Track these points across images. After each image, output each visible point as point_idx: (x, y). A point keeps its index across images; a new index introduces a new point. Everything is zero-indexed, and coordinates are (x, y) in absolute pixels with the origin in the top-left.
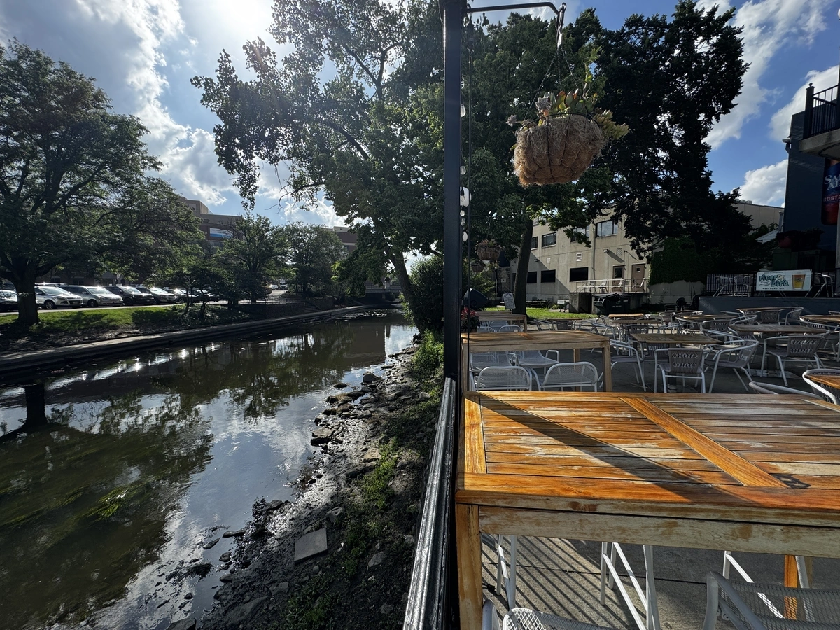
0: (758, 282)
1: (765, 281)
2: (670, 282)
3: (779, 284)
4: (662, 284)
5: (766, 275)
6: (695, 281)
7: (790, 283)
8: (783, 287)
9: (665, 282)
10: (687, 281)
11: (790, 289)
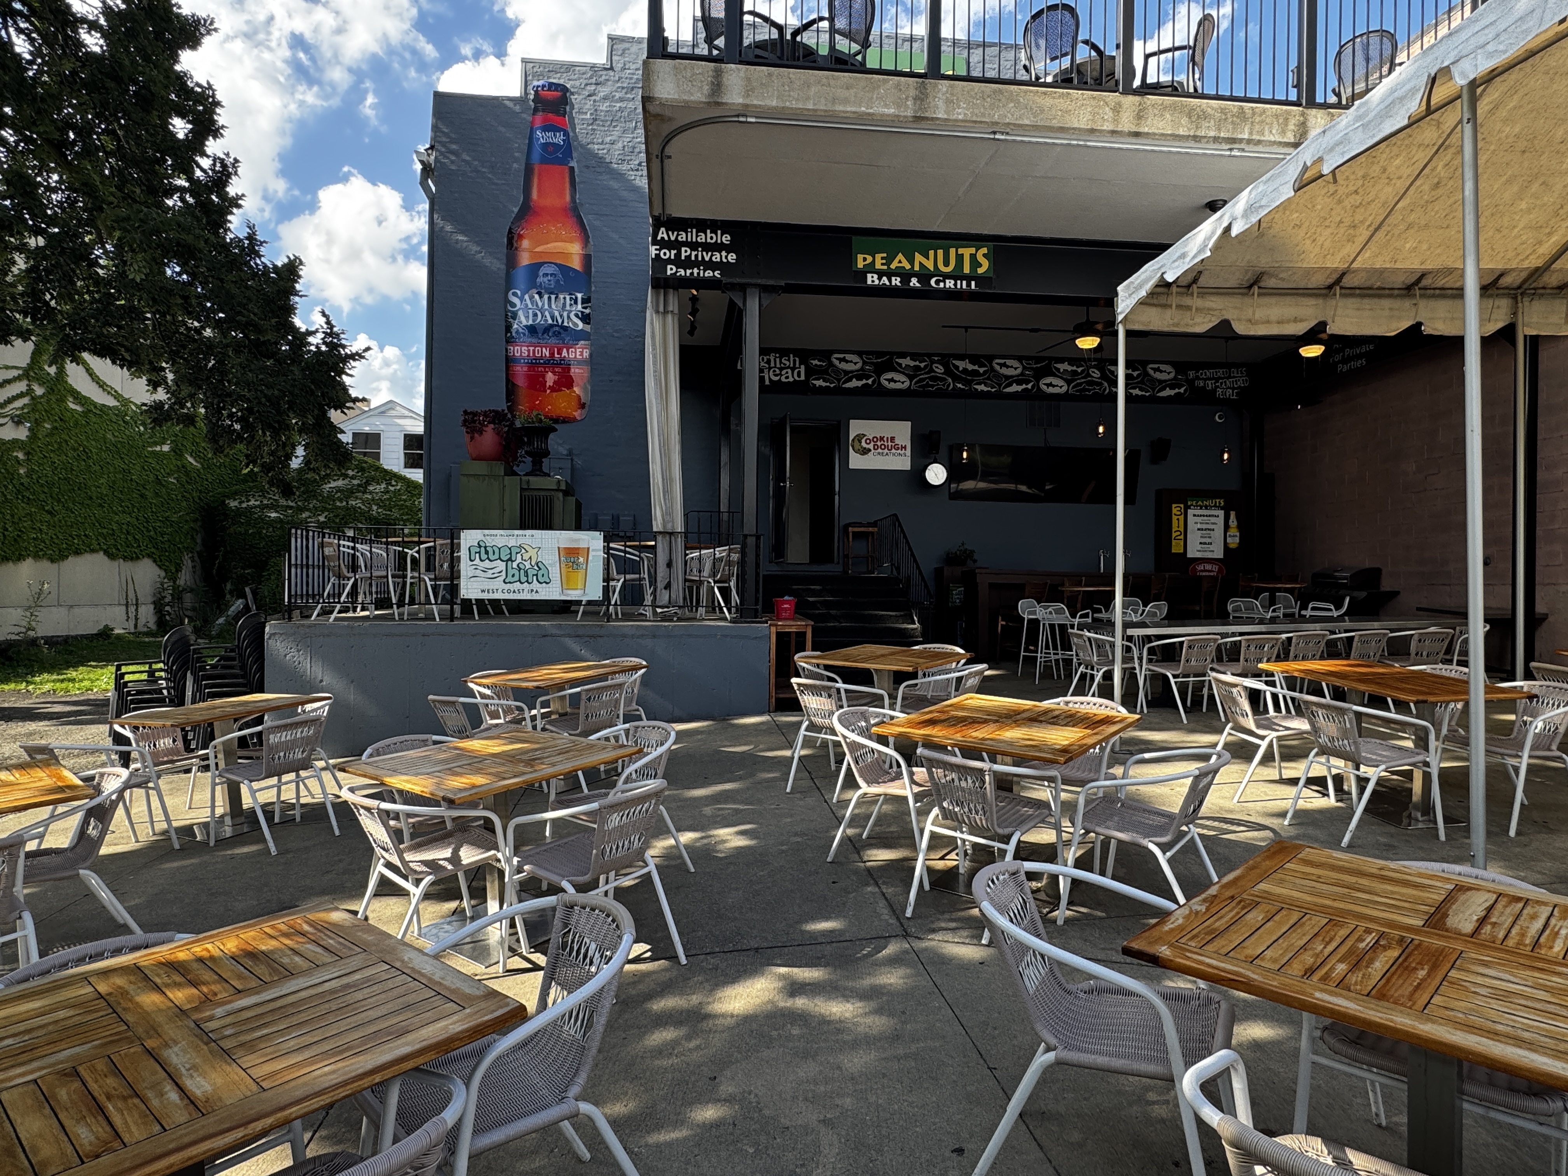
0: (465, 568)
1: (487, 564)
2: (58, 556)
3: (524, 575)
4: (29, 561)
5: (489, 541)
6: (133, 558)
7: (555, 573)
8: (535, 585)
9: (37, 557)
10: (111, 556)
11: (551, 592)
